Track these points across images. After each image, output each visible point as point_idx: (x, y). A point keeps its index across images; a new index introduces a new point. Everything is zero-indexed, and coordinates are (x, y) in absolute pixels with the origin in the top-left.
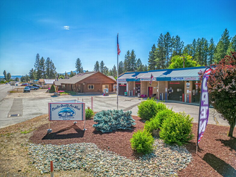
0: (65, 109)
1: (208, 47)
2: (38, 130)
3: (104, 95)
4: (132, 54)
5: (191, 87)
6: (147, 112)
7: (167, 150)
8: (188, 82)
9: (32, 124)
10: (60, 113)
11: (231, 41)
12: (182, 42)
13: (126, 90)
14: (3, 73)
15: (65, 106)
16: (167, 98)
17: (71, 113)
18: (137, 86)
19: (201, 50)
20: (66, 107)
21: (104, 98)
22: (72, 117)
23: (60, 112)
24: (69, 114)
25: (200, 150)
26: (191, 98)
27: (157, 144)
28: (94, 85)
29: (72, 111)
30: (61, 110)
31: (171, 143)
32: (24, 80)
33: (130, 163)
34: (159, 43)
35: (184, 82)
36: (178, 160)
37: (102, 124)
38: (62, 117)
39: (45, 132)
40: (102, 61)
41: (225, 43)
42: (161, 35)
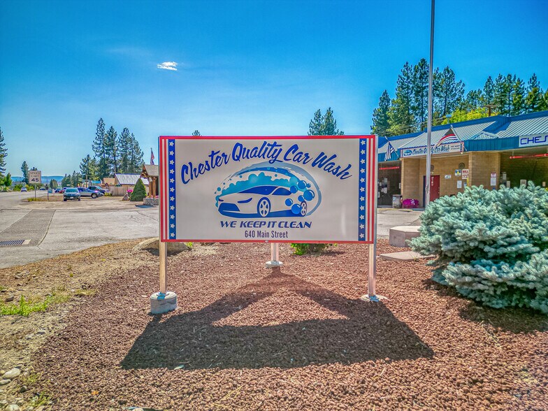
0: (257, 173)
1: (523, 96)
2: (98, 299)
4: (328, 118)
9: (69, 269)
10: (228, 199)
14: (22, 168)
15: (256, 153)
17: (294, 198)
20: (261, 160)
22: (297, 220)
23: (224, 193)
24: (278, 203)
29: (302, 185)
30: (235, 180)
32: (69, 183)
34: (401, 87)
38: (239, 221)
39: (139, 308)
42: (405, 66)
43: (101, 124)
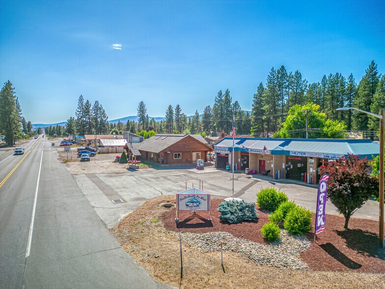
1: (345, 87)
3: (198, 169)
4: (226, 96)
5: (315, 165)
6: (267, 201)
7: (292, 239)
8: (311, 158)
10: (187, 204)
11: (380, 79)
12: (304, 81)
13: (228, 161)
16: (285, 176)
17: (198, 204)
18: (242, 157)
19: (334, 92)
20: (192, 198)
21: (201, 173)
22: (198, 207)
24: (195, 204)
25: (317, 239)
26: (315, 179)
27: (283, 234)
28: (181, 153)
30: (188, 201)
31: (294, 233)
33: (264, 247)
34: (270, 83)
35: (306, 158)
36: (300, 245)
37: (229, 215)
38: (189, 207)
40: (178, 106)
41: (372, 82)
42: (272, 70)
43: (81, 99)
